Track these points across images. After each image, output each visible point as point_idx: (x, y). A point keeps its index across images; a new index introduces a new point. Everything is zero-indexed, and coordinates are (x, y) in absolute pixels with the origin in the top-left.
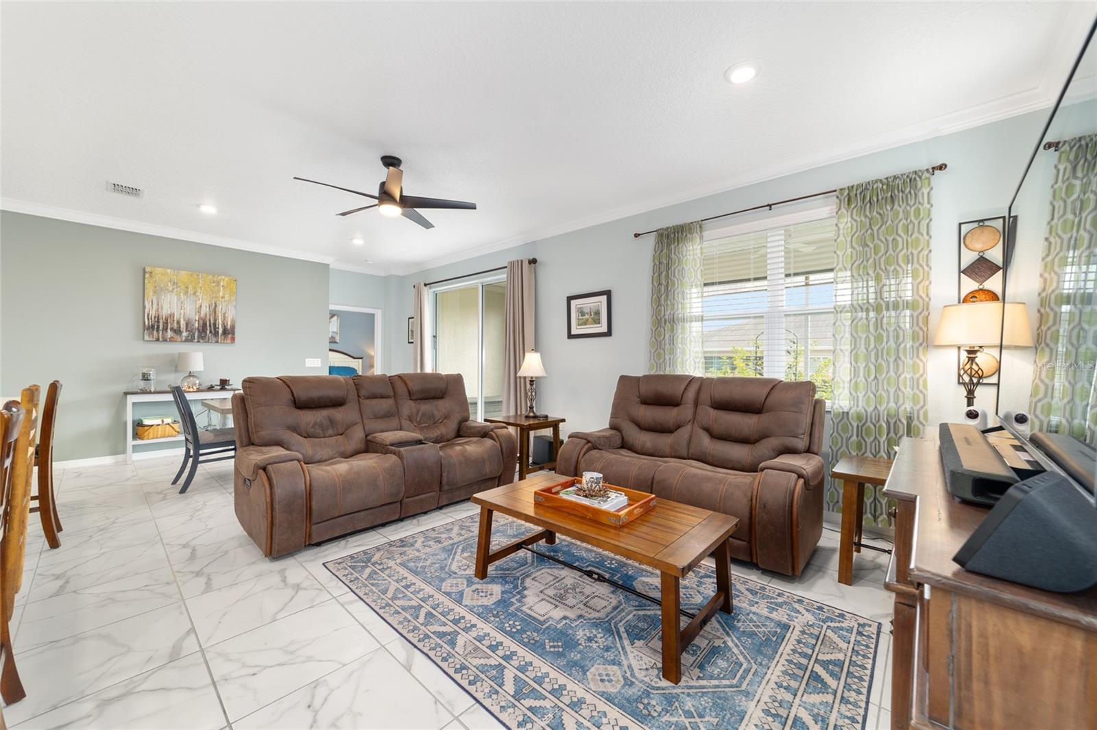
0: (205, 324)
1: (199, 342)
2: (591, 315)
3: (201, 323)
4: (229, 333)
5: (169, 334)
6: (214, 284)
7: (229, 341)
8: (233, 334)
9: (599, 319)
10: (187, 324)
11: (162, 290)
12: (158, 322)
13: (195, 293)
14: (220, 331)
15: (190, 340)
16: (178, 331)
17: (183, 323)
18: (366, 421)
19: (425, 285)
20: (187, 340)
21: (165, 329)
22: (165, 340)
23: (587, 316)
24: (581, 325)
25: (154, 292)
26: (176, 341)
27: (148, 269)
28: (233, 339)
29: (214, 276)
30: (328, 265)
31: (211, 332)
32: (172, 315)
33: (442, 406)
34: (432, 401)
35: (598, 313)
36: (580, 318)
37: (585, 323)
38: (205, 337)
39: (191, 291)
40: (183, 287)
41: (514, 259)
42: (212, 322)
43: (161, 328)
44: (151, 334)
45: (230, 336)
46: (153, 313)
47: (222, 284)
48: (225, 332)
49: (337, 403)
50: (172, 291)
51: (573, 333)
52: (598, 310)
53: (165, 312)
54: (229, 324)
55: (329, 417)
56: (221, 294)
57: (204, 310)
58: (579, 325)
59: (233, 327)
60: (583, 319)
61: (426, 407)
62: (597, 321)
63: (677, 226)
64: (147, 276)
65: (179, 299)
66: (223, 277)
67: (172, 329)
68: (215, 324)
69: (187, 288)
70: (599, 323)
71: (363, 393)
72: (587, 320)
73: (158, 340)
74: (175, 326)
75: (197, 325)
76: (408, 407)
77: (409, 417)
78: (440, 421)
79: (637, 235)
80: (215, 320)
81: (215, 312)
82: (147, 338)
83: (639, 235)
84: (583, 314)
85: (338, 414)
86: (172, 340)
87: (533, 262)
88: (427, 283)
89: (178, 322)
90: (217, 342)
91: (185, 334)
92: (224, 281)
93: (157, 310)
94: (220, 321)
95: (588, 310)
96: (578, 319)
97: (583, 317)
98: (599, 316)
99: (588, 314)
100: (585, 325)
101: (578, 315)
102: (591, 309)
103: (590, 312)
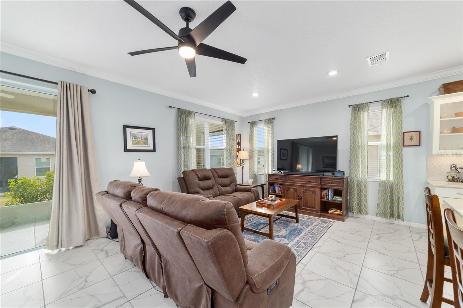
2: (142, 139)
9: (147, 142)
23: (139, 140)
24: (135, 144)
35: (146, 139)
36: (134, 139)
37: (138, 143)
51: (128, 149)
52: (147, 137)
58: (132, 144)
62: (146, 142)
63: (187, 110)
70: (148, 144)
79: (170, 107)
83: (172, 107)
84: (136, 138)
87: (93, 92)
95: (140, 136)
96: (132, 140)
97: (136, 140)
98: (148, 141)
99: (140, 138)
100: (138, 144)
101: (133, 138)
102: (142, 136)
103: (141, 138)
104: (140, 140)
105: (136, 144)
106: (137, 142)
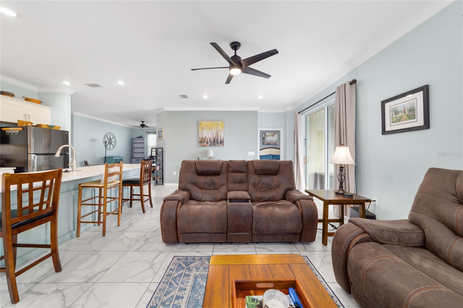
0: (215, 140)
1: (213, 146)
2: (405, 112)
3: (214, 139)
4: (222, 142)
5: (205, 144)
6: (217, 125)
7: (222, 146)
8: (223, 143)
9: (414, 115)
10: (210, 140)
11: (203, 128)
12: (202, 140)
13: (212, 129)
14: (219, 142)
15: (210, 145)
16: (207, 143)
17: (209, 140)
18: (229, 184)
19: (299, 113)
20: (210, 146)
21: (204, 142)
22: (204, 146)
23: (400, 114)
25: (201, 130)
26: (207, 146)
27: (200, 122)
28: (223, 145)
29: (217, 122)
30: (257, 111)
31: (216, 142)
32: (206, 137)
33: (276, 179)
34: (269, 176)
36: (394, 116)
37: (399, 120)
38: (215, 144)
39: (211, 128)
40: (208, 127)
41: (339, 85)
42: (217, 139)
43: (203, 142)
44: (200, 144)
45: (222, 144)
46: (201, 137)
47: (219, 124)
48: (221, 142)
49: (217, 174)
50: (206, 129)
51: (387, 130)
52: (413, 107)
53: (204, 136)
54: (222, 139)
55: (211, 180)
56: (219, 128)
57: (215, 135)
58: (392, 123)
59: (223, 140)
60: (396, 117)
61: (265, 179)
64: (199, 124)
65: (207, 131)
66: (220, 122)
67: (206, 142)
68: (218, 140)
69: (210, 127)
71: (230, 169)
72: (401, 117)
73: (202, 146)
74: (207, 141)
75: (212, 140)
76: (254, 178)
77: (254, 184)
78: (274, 188)
80: (218, 138)
81: (218, 135)
82: (200, 145)
84: (397, 113)
85: (216, 179)
86: (206, 146)
87: (354, 82)
88: (299, 112)
89: (207, 140)
90: (218, 146)
91: (209, 143)
92: (220, 123)
93: (202, 136)
94: (219, 138)
95: (402, 109)
96: (392, 118)
97: (397, 115)
98: (414, 112)
99: (402, 112)
100: (399, 122)
101: (393, 114)
102: (406, 107)
103: (404, 110)
104: (403, 114)
105: (396, 122)
106: (398, 118)
